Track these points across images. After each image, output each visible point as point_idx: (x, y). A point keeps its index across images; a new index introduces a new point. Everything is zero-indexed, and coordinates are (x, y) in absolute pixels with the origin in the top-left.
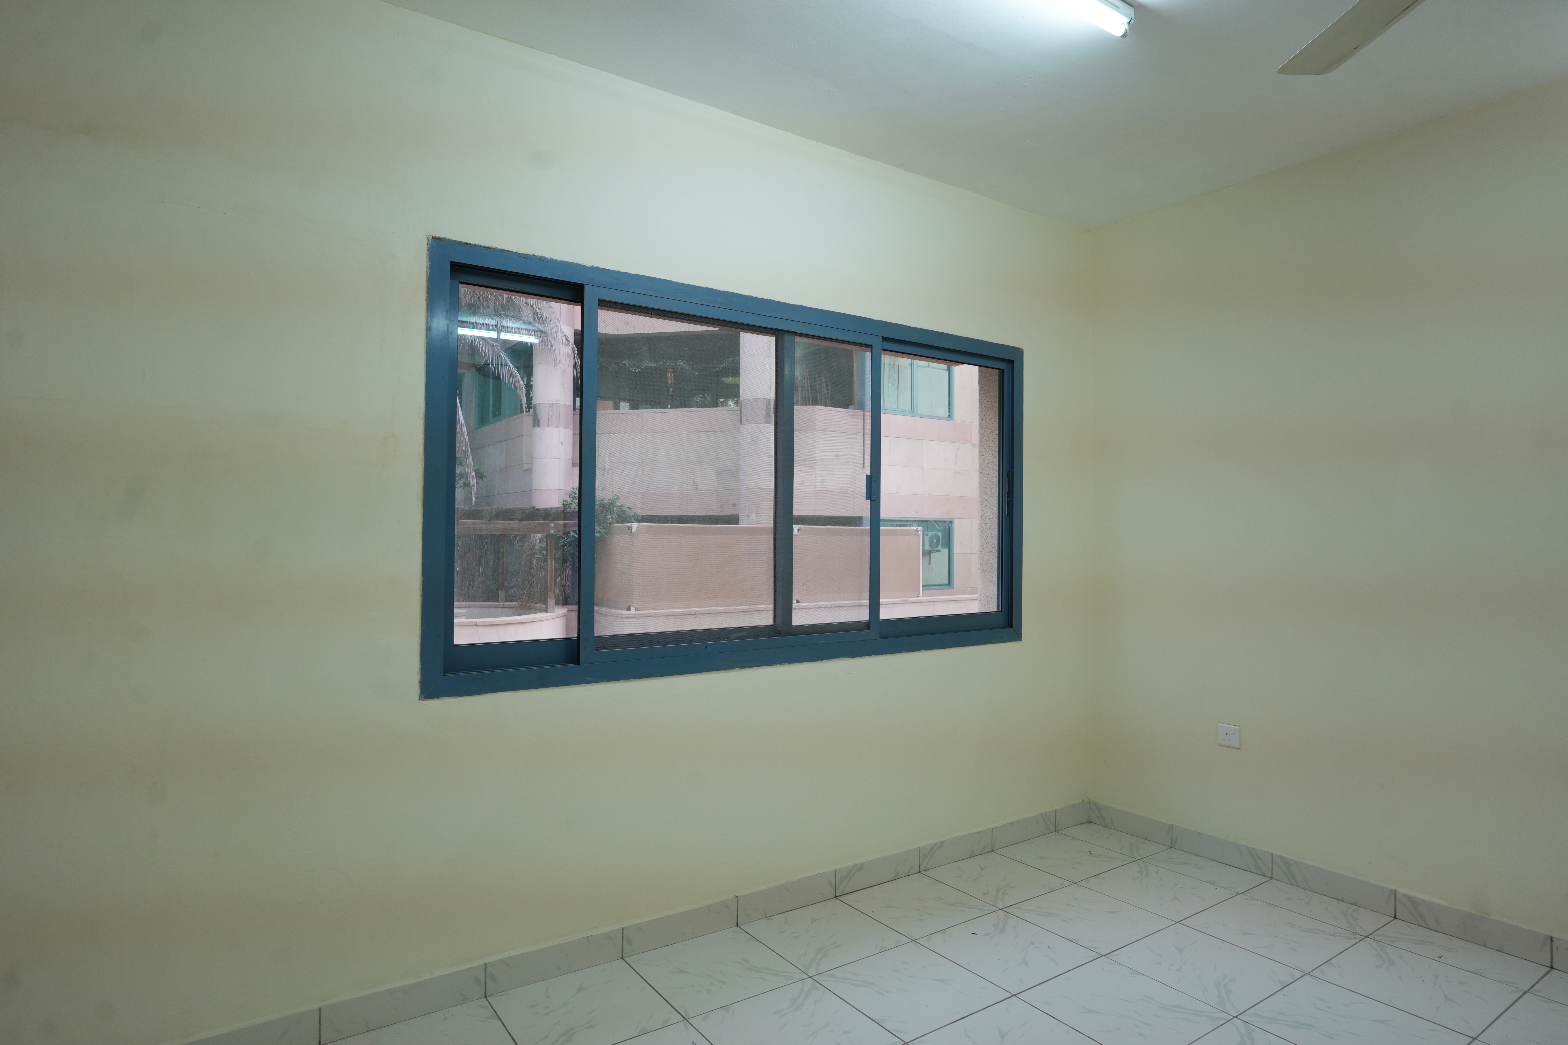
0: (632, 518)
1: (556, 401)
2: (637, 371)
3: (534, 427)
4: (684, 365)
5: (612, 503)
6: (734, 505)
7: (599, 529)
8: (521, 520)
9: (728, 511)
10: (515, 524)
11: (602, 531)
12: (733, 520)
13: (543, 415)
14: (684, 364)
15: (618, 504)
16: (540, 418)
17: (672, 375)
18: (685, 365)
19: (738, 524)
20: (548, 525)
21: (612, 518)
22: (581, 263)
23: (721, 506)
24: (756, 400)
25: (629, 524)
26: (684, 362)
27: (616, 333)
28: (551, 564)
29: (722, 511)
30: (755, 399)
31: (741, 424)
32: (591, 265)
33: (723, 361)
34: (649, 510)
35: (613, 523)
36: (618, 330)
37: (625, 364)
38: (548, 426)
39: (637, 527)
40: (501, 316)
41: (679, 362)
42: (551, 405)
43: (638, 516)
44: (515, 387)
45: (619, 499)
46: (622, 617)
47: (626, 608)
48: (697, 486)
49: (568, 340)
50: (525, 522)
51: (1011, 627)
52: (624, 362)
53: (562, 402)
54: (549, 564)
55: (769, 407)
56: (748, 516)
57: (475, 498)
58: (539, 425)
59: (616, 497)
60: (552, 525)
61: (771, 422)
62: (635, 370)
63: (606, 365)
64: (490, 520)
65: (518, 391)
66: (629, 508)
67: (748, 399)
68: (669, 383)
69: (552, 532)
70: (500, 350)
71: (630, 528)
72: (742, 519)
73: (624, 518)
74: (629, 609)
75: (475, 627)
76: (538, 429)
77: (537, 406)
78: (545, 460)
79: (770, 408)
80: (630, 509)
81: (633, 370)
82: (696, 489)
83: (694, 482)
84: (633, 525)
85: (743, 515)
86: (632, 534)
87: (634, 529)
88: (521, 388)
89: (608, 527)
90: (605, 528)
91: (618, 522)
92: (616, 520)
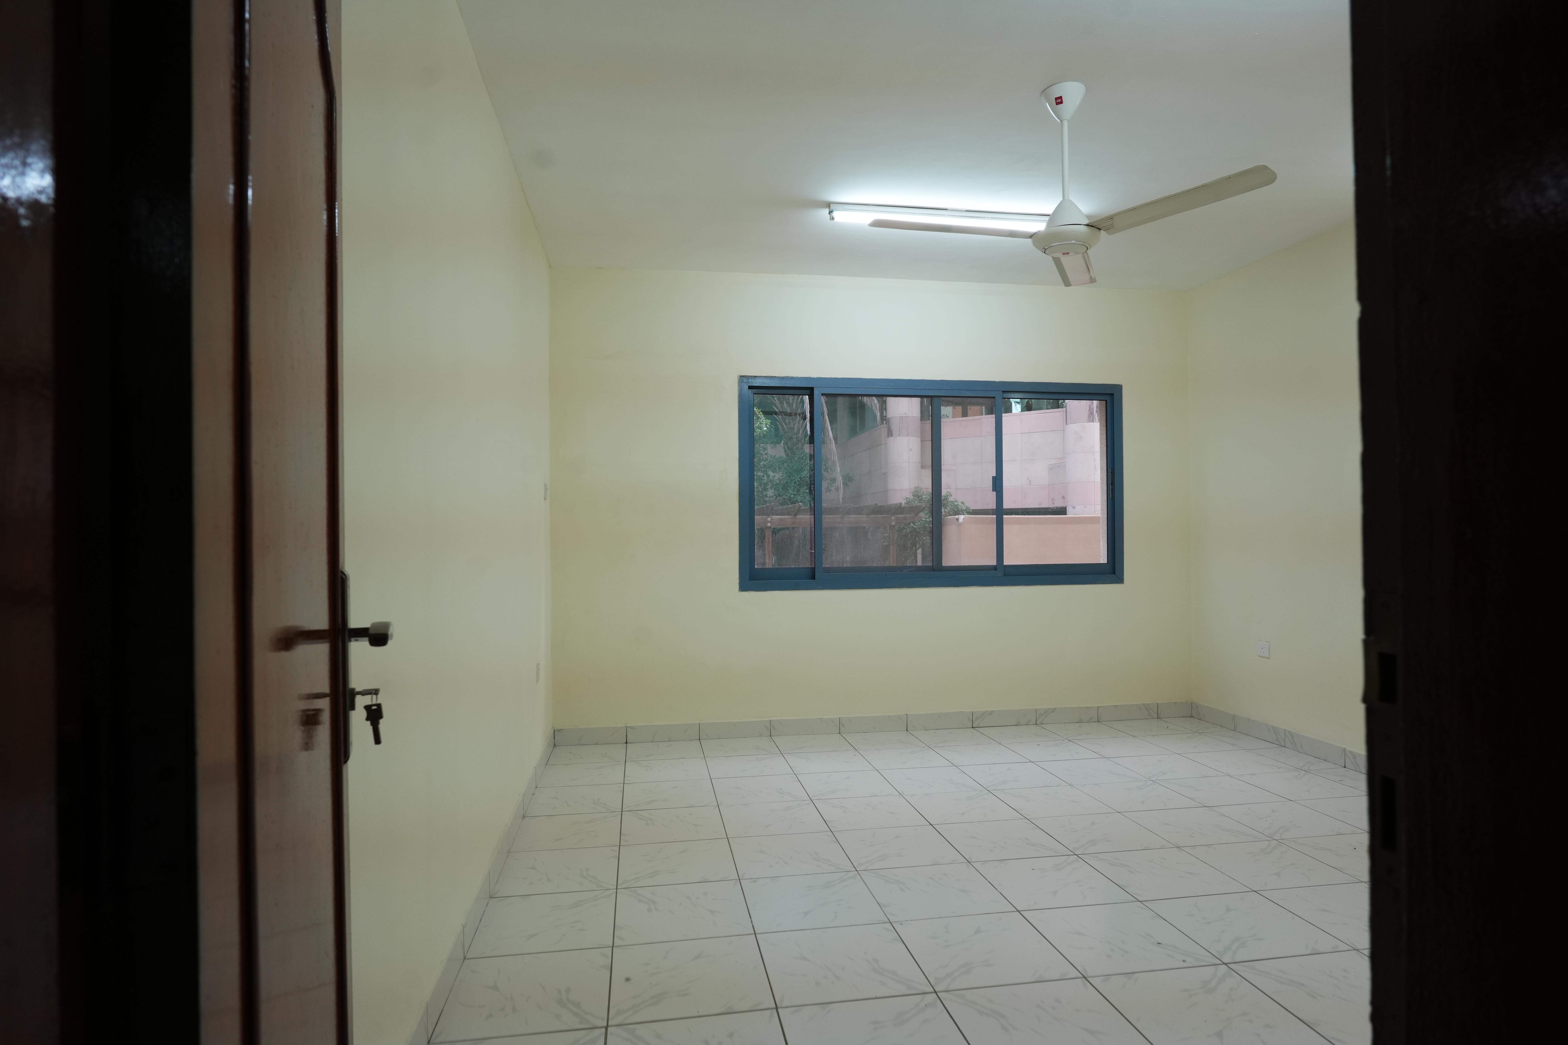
1: (905, 414)
3: (888, 437)
6: (1063, 497)
8: (868, 515)
9: (1058, 504)
10: (863, 518)
12: (1062, 511)
13: (895, 427)
15: (951, 499)
16: (893, 429)
19: (1066, 514)
21: (945, 511)
22: (812, 377)
23: (1053, 499)
25: (957, 516)
29: (1053, 504)
31: (1065, 423)
32: (817, 377)
38: (899, 436)
42: (901, 418)
44: (871, 405)
45: (951, 495)
48: (1030, 481)
51: (1115, 574)
53: (910, 415)
56: (1074, 508)
57: (842, 499)
58: (892, 435)
59: (948, 494)
60: (893, 518)
61: (1094, 421)
65: (874, 408)
66: (962, 503)
69: (893, 523)
71: (957, 519)
72: (1069, 510)
73: (957, 512)
76: (891, 439)
77: (890, 419)
78: (897, 464)
79: (1093, 408)
80: (964, 504)
82: (1030, 484)
83: (1028, 478)
84: (961, 518)
85: (1070, 506)
86: (960, 524)
87: (961, 520)
88: (876, 406)
89: (942, 519)
90: (939, 520)
91: (949, 515)
92: (948, 513)
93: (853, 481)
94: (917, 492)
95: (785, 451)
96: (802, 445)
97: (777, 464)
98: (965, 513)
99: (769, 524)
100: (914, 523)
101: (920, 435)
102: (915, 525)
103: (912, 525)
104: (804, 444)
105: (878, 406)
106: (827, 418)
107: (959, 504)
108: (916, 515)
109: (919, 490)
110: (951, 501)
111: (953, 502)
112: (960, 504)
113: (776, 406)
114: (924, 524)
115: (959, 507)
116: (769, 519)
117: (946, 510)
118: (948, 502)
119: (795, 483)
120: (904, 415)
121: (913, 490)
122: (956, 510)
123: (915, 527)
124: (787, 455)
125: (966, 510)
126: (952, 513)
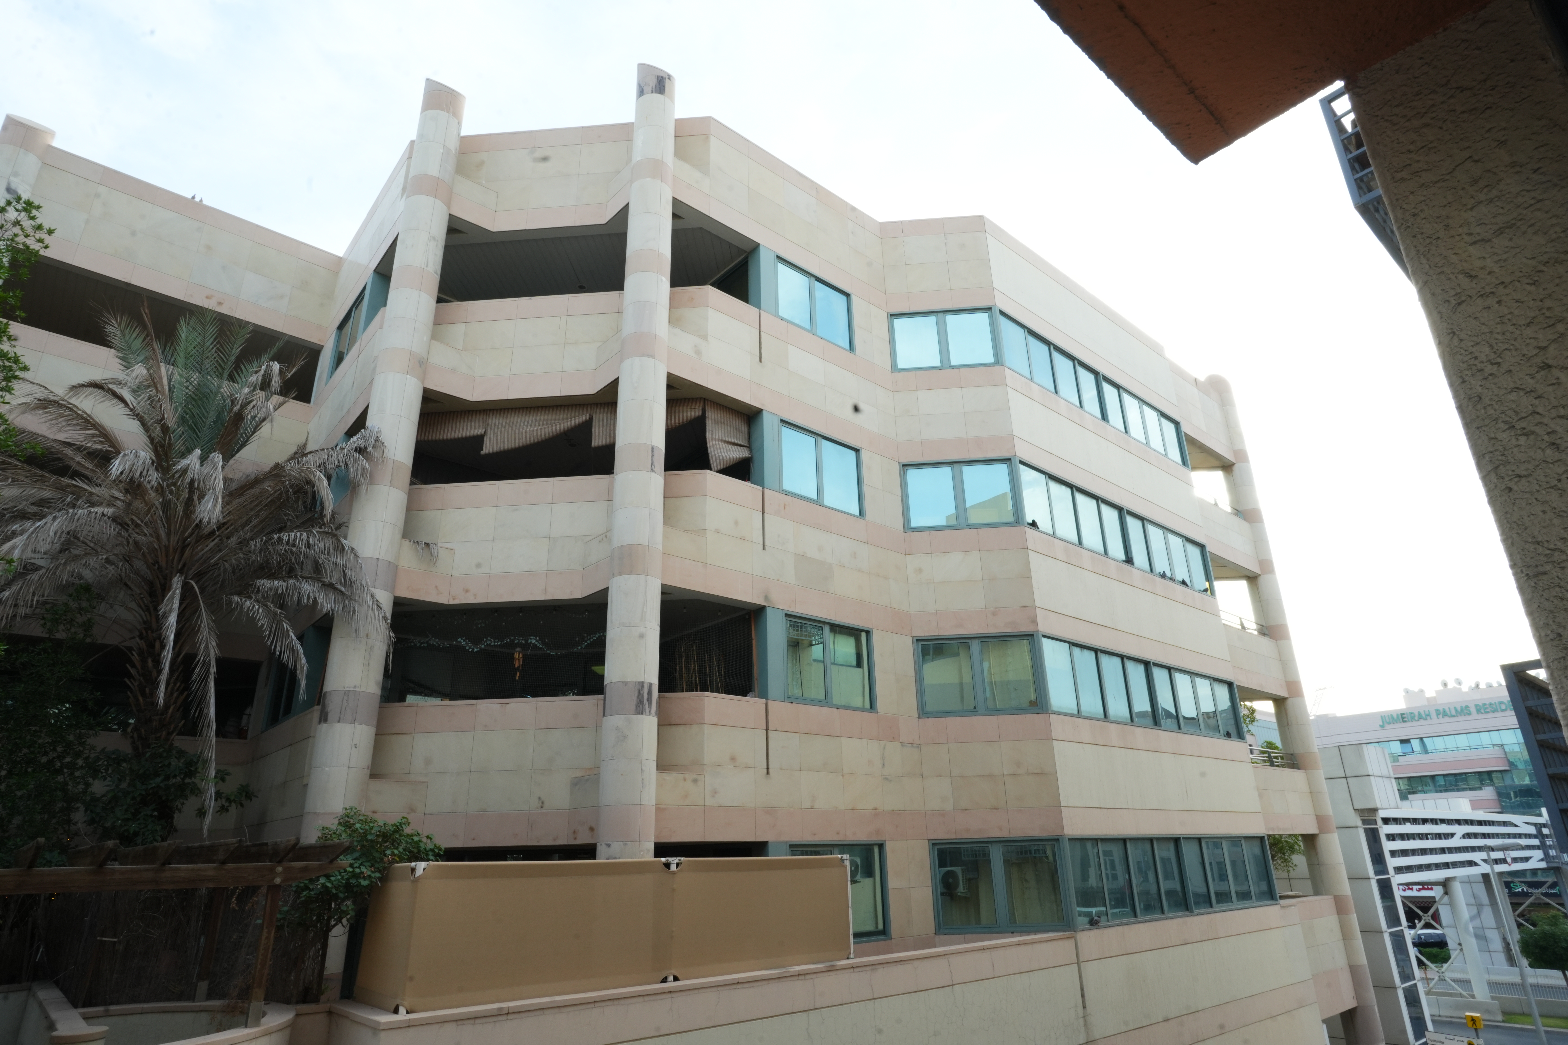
0: (430, 853)
1: (355, 687)
2: (475, 650)
3: (320, 722)
4: (536, 643)
5: (398, 828)
6: (592, 829)
7: (369, 873)
8: (224, 863)
9: (583, 839)
10: (208, 870)
11: (373, 875)
12: (588, 851)
13: (333, 707)
14: (537, 641)
15: (408, 830)
16: (329, 710)
17: (521, 656)
18: (539, 642)
19: (594, 858)
20: (272, 870)
21: (393, 854)
23: (574, 832)
24: (625, 683)
25: (413, 864)
26: (538, 638)
27: (452, 602)
28: (268, 938)
29: (575, 839)
30: (623, 682)
31: (605, 716)
34: (474, 839)
36: (454, 599)
37: (460, 642)
38: (339, 722)
39: (424, 869)
40: (296, 577)
41: (531, 639)
42: (347, 693)
43: (440, 849)
45: (409, 824)
46: (377, 1027)
47: (393, 1008)
48: (543, 803)
49: (380, 607)
50: (231, 865)
52: (460, 639)
53: (363, 689)
54: (264, 938)
55: (642, 692)
56: (609, 846)
58: (326, 720)
59: (404, 820)
60: (279, 869)
61: (644, 713)
62: (473, 650)
63: (434, 643)
64: (163, 864)
65: (298, 672)
66: (428, 837)
67: (615, 682)
68: (516, 666)
69: (278, 881)
70: (283, 619)
71: (413, 870)
72: (601, 850)
74: (396, 1011)
76: (324, 726)
77: (328, 695)
78: (327, 769)
79: (644, 693)
80: (431, 839)
82: (542, 807)
83: (540, 798)
84: (421, 866)
85: (603, 844)
86: (417, 880)
87: (419, 872)
88: (302, 668)
89: (385, 868)
90: (379, 871)
91: (402, 860)
92: (399, 857)
93: (253, 798)
94: (348, 817)
95: (133, 743)
96: (169, 734)
97: (106, 763)
98: (431, 857)
100: (328, 876)
101: (375, 722)
102: (330, 881)
103: (322, 880)
104: (173, 733)
105: (305, 668)
106: (212, 684)
107: (422, 840)
108: (331, 862)
109: (352, 813)
110: (408, 835)
111: (412, 835)
112: (424, 840)
113: (133, 666)
114: (348, 879)
115: (422, 846)
117: (396, 852)
118: (401, 836)
119: (134, 798)
120: (351, 689)
121: (341, 814)
122: (415, 850)
123: (329, 885)
124: (135, 749)
125: (432, 850)
126: (406, 857)
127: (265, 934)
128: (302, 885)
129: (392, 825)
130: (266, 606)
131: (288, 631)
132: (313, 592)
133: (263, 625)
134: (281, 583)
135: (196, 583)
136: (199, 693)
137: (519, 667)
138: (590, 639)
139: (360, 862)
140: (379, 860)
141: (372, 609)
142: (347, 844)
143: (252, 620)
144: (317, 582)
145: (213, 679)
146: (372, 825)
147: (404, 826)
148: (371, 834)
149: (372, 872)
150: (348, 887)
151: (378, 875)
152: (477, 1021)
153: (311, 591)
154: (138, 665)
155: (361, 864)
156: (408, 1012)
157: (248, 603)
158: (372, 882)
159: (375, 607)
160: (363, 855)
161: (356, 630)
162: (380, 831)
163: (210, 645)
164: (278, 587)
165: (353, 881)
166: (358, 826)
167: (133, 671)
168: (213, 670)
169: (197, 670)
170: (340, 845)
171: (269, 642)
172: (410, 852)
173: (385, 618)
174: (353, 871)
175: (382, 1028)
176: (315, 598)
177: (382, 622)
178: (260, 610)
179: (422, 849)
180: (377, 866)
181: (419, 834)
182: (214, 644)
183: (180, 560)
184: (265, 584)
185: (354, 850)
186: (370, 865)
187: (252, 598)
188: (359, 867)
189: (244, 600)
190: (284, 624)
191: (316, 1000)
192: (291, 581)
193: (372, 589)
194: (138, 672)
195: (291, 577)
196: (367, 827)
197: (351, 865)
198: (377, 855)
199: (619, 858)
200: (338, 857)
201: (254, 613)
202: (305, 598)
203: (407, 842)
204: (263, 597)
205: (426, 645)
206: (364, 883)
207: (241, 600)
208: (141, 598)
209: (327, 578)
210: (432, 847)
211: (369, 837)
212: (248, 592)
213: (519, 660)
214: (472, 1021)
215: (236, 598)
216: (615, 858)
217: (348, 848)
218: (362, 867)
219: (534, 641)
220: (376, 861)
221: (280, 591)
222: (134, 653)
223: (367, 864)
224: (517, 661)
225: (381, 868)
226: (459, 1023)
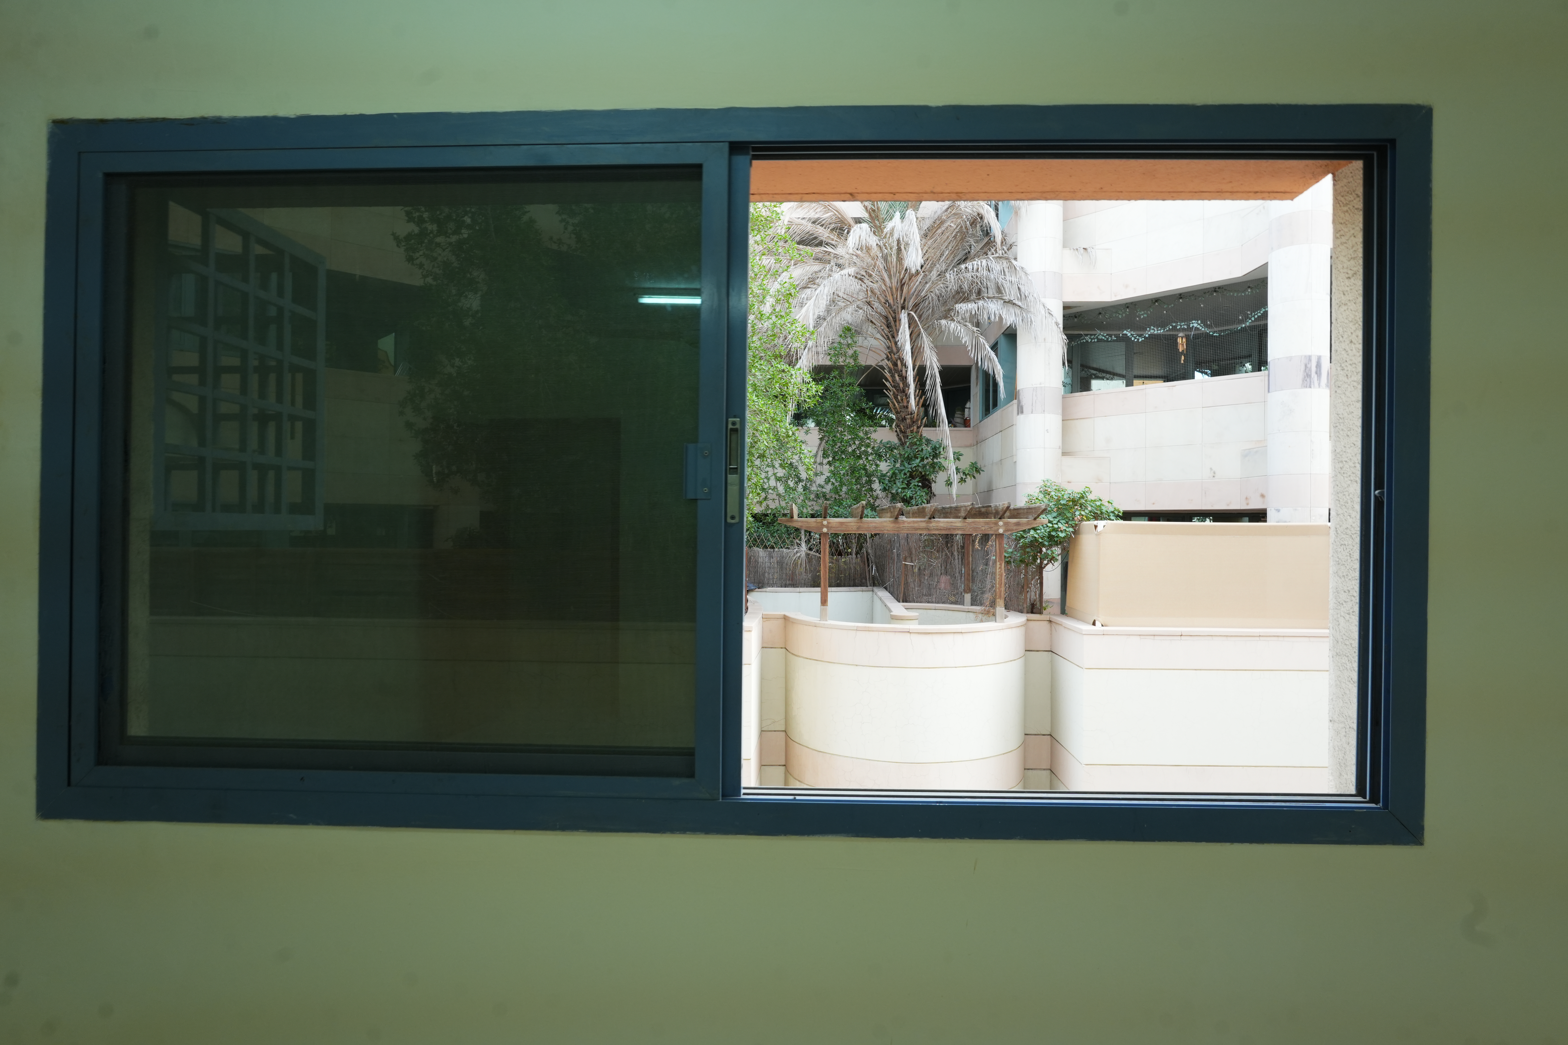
0: (1111, 514)
1: (1040, 384)
2: (1140, 340)
3: (1018, 414)
4: (1199, 326)
5: (1083, 496)
6: (1263, 496)
7: (1065, 528)
8: (965, 518)
9: (1255, 505)
10: (957, 523)
11: (1067, 530)
12: (1259, 516)
13: (1026, 401)
14: (1199, 324)
15: (1091, 497)
16: (1023, 405)
17: (1184, 340)
18: (1201, 326)
19: (1265, 521)
20: (996, 524)
21: (1081, 515)
23: (1247, 498)
24: (1290, 359)
25: (1096, 522)
26: (1199, 322)
27: (1114, 299)
28: (1001, 569)
29: (1248, 504)
30: (1287, 358)
31: (1269, 391)
33: (1251, 314)
34: (1154, 504)
35: (1082, 520)
36: (1115, 296)
37: (1126, 334)
38: (1032, 413)
39: (1104, 526)
40: (984, 299)
41: (1193, 323)
42: (1035, 389)
43: (1119, 512)
44: (993, 372)
46: (1081, 633)
47: (1092, 622)
48: (1214, 473)
49: (1051, 315)
50: (969, 520)
52: (1125, 332)
53: (1049, 386)
54: (998, 568)
55: (1309, 366)
56: (1278, 511)
58: (1022, 412)
59: (1087, 489)
60: (1001, 523)
61: (1312, 386)
62: (1138, 340)
63: (1103, 338)
64: (930, 518)
65: (996, 376)
66: (1109, 502)
67: (1278, 359)
68: (1181, 351)
69: (1001, 531)
70: (980, 335)
71: (1096, 527)
72: (1271, 514)
73: (1098, 515)
74: (1094, 624)
75: (909, 634)
76: (1021, 416)
77: (1021, 392)
78: (1028, 450)
79: (1311, 367)
80: (1111, 504)
81: (1136, 340)
82: (1214, 477)
83: (1211, 469)
84: (1101, 524)
85: (1273, 509)
86: (1099, 534)
87: (1100, 528)
88: (999, 373)
89: (1076, 525)
90: (1073, 527)
91: (1088, 520)
92: (1086, 517)
93: (981, 471)
94: (1046, 487)
95: (898, 435)
96: (918, 428)
97: (884, 450)
98: (1112, 518)
99: (825, 530)
100: (1035, 529)
101: (1060, 411)
102: (1037, 533)
103: (1032, 532)
104: (920, 426)
105: (1001, 373)
107: (1104, 504)
108: (1035, 519)
109: (1049, 484)
110: (1092, 500)
111: (1095, 501)
112: (1106, 504)
113: (887, 380)
114: (1050, 532)
115: (1103, 508)
116: (825, 523)
117: (1083, 513)
118: (1085, 501)
119: (905, 474)
120: (1039, 386)
122: (1099, 512)
123: (1037, 535)
124: (900, 439)
125: (1113, 512)
126: (1092, 517)
127: (998, 566)
128: (1019, 535)
129: (1078, 493)
130: (965, 326)
131: (984, 344)
132: (998, 310)
133: (966, 342)
134: (974, 304)
135: (915, 313)
136: (933, 398)
137: (1183, 351)
138: (1254, 316)
139: (1057, 520)
140: (1071, 519)
141: (1046, 317)
142: (1043, 507)
143: (957, 338)
144: (999, 300)
145: (939, 387)
146: (1063, 493)
147: (1087, 494)
148: (1063, 499)
149: (1066, 527)
150: (1050, 537)
151: (1071, 529)
152: (1156, 637)
153: (996, 310)
154: (890, 379)
155: (1059, 521)
156: (1102, 626)
157: (953, 325)
158: (1067, 534)
159: (1047, 315)
160: (1060, 514)
161: (1035, 337)
162: (1069, 498)
163: (933, 361)
164: (972, 309)
165: (1053, 533)
166: (1053, 493)
167: (888, 384)
168: (938, 380)
169: (928, 382)
170: (1039, 507)
171: (972, 355)
172: (1095, 513)
173: (1057, 324)
174: (1053, 527)
175: (1084, 633)
176: (1000, 315)
177: (1055, 327)
178: (962, 330)
179: (1103, 511)
180: (1070, 523)
181: (1100, 500)
182: (936, 360)
183: (901, 296)
184: (962, 307)
185: (1050, 512)
186: (1065, 522)
187: (954, 321)
188: (1057, 524)
189: (949, 323)
190: (980, 339)
191: (1040, 613)
192: (981, 303)
193: (1043, 300)
194: (891, 385)
195: (979, 299)
196: (1059, 495)
197: (1050, 522)
198: (1069, 515)
199: (1290, 522)
200: (1039, 516)
201: (958, 333)
202: (993, 315)
203: (1092, 506)
204: (962, 319)
205: (1096, 340)
206: (1062, 535)
207: (948, 323)
208: (883, 330)
209: (1007, 296)
210: (1113, 510)
211: (1062, 502)
212: (951, 316)
213: (1183, 345)
214: (1152, 637)
215: (943, 322)
216: (1285, 522)
217: (1045, 510)
218: (1058, 523)
219: (1195, 325)
220: (1070, 520)
221: (973, 313)
222: (886, 371)
223: (1062, 521)
224: (1181, 346)
225: (1073, 525)
226: (1142, 637)
